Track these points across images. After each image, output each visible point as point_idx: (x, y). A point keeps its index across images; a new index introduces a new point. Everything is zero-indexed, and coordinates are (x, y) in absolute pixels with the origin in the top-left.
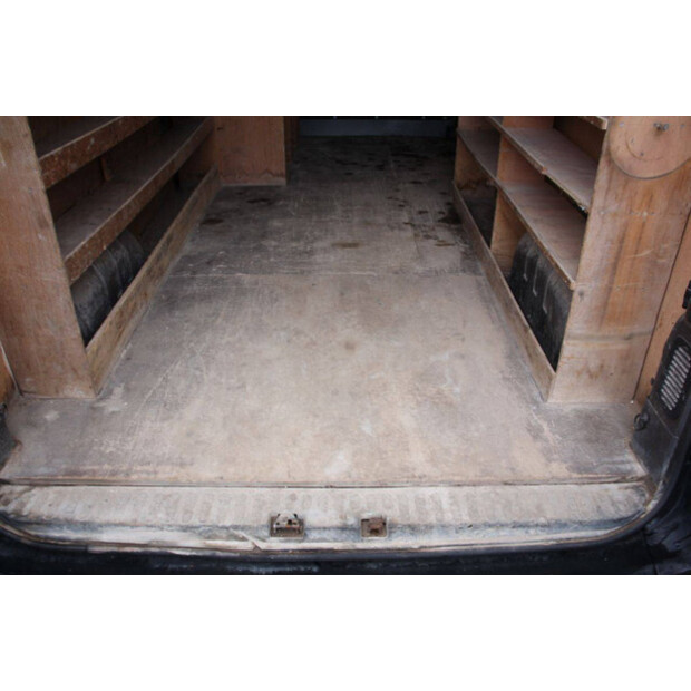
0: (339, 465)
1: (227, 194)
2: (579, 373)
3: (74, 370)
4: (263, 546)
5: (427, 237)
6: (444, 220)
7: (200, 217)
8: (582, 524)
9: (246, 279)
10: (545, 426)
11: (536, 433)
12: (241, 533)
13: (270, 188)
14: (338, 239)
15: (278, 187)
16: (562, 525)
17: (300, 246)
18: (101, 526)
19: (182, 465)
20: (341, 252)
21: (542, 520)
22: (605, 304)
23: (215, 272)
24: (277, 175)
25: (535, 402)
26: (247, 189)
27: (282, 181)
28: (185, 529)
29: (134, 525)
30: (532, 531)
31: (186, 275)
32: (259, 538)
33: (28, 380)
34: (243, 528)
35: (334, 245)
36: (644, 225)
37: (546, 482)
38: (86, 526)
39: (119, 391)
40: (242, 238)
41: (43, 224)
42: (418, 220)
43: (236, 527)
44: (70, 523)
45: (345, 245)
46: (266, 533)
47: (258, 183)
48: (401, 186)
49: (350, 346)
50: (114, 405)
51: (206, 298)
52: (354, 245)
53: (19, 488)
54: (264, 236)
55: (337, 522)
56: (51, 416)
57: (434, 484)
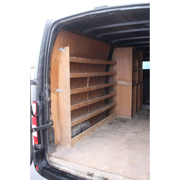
0: (105, 168)
1: (117, 119)
3: (69, 142)
4: (85, 177)
7: (108, 122)
9: (110, 135)
12: (83, 173)
13: (127, 119)
14: (134, 131)
15: (129, 119)
17: (125, 131)
18: (62, 166)
19: (79, 161)
20: (133, 133)
23: (104, 133)
24: (129, 116)
26: (122, 118)
27: (130, 118)
28: (74, 170)
29: (67, 167)
31: (99, 132)
32: (85, 175)
34: (83, 172)
35: (132, 132)
38: (60, 165)
39: (75, 148)
40: (114, 128)
43: (82, 172)
44: (58, 164)
45: (135, 132)
46: (86, 174)
47: (125, 118)
49: (121, 150)
50: (73, 150)
51: (100, 137)
52: (137, 133)
53: (53, 157)
54: (119, 128)
55: (99, 176)
56: (63, 149)
57: (121, 176)
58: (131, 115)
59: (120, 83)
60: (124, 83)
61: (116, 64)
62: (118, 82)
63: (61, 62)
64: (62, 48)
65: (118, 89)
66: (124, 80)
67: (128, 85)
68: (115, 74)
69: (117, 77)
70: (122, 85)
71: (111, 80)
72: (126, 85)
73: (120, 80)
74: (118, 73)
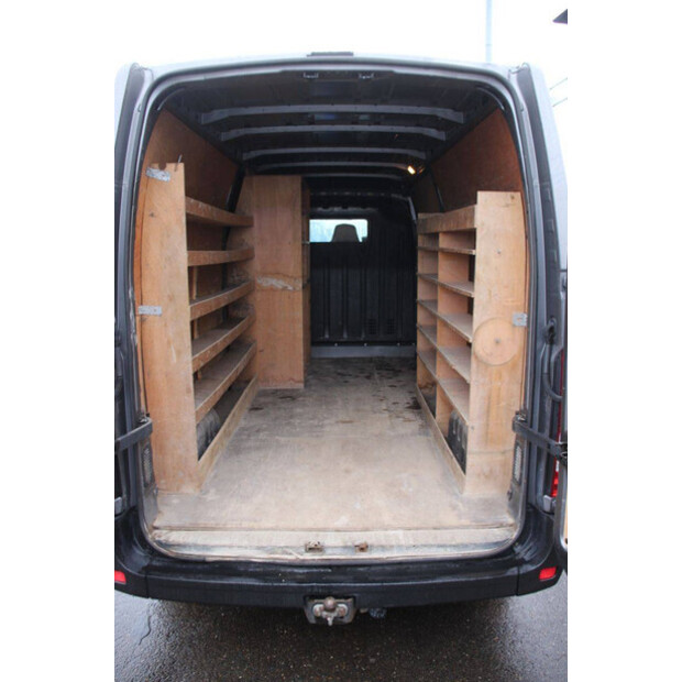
0: (342, 521)
1: (264, 394)
2: (479, 475)
4: (301, 557)
5: (398, 417)
6: (409, 408)
7: (248, 406)
8: (476, 546)
9: (283, 440)
10: (460, 504)
11: (454, 508)
12: (290, 551)
13: (293, 390)
14: (340, 418)
15: (298, 390)
16: (465, 546)
17: (316, 422)
18: (213, 546)
19: (255, 521)
20: (341, 425)
21: (454, 543)
22: (487, 433)
23: (262, 436)
24: (299, 382)
25: (455, 494)
26: (277, 390)
27: (301, 386)
28: (259, 548)
29: (231, 547)
30: (448, 549)
31: (244, 437)
32: (299, 553)
33: (163, 481)
34: (291, 547)
35: (337, 422)
36: (499, 389)
37: (457, 528)
38: (205, 547)
39: (213, 491)
40: (276, 418)
41: (188, 391)
42: (393, 408)
43: (287, 547)
44: (196, 546)
45: (344, 422)
46: (303, 550)
47: (285, 387)
48: (382, 389)
49: (347, 471)
50: (211, 496)
51: (258, 449)
52: (351, 422)
53: (164, 532)
54: (291, 417)
55: (341, 544)
56: (175, 501)
57: (396, 529)
58: (302, 378)
59: (265, 285)
60: (278, 283)
61: (250, 226)
62: (259, 281)
63: (152, 215)
64: (156, 165)
65: (258, 301)
66: (277, 274)
67: (290, 288)
68: (248, 257)
69: (256, 265)
70: (273, 290)
71: (235, 274)
72: (285, 289)
73: (265, 274)
74: (257, 252)
